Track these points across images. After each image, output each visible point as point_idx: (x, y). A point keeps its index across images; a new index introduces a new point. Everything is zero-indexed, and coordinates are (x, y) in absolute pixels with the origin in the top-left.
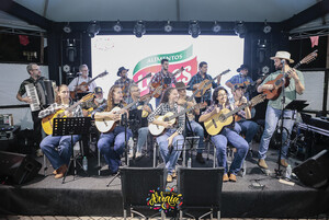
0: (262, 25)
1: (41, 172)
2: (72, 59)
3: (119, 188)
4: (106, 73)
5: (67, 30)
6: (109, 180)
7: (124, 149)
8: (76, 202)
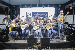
0: (59, 5)
1: (9, 39)
2: (15, 13)
3: (27, 42)
4: (23, 16)
5: (14, 7)
6: (24, 41)
7: (28, 34)
8: (17, 46)
